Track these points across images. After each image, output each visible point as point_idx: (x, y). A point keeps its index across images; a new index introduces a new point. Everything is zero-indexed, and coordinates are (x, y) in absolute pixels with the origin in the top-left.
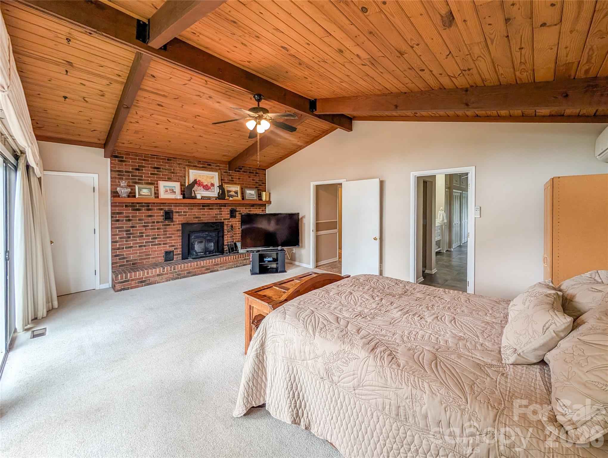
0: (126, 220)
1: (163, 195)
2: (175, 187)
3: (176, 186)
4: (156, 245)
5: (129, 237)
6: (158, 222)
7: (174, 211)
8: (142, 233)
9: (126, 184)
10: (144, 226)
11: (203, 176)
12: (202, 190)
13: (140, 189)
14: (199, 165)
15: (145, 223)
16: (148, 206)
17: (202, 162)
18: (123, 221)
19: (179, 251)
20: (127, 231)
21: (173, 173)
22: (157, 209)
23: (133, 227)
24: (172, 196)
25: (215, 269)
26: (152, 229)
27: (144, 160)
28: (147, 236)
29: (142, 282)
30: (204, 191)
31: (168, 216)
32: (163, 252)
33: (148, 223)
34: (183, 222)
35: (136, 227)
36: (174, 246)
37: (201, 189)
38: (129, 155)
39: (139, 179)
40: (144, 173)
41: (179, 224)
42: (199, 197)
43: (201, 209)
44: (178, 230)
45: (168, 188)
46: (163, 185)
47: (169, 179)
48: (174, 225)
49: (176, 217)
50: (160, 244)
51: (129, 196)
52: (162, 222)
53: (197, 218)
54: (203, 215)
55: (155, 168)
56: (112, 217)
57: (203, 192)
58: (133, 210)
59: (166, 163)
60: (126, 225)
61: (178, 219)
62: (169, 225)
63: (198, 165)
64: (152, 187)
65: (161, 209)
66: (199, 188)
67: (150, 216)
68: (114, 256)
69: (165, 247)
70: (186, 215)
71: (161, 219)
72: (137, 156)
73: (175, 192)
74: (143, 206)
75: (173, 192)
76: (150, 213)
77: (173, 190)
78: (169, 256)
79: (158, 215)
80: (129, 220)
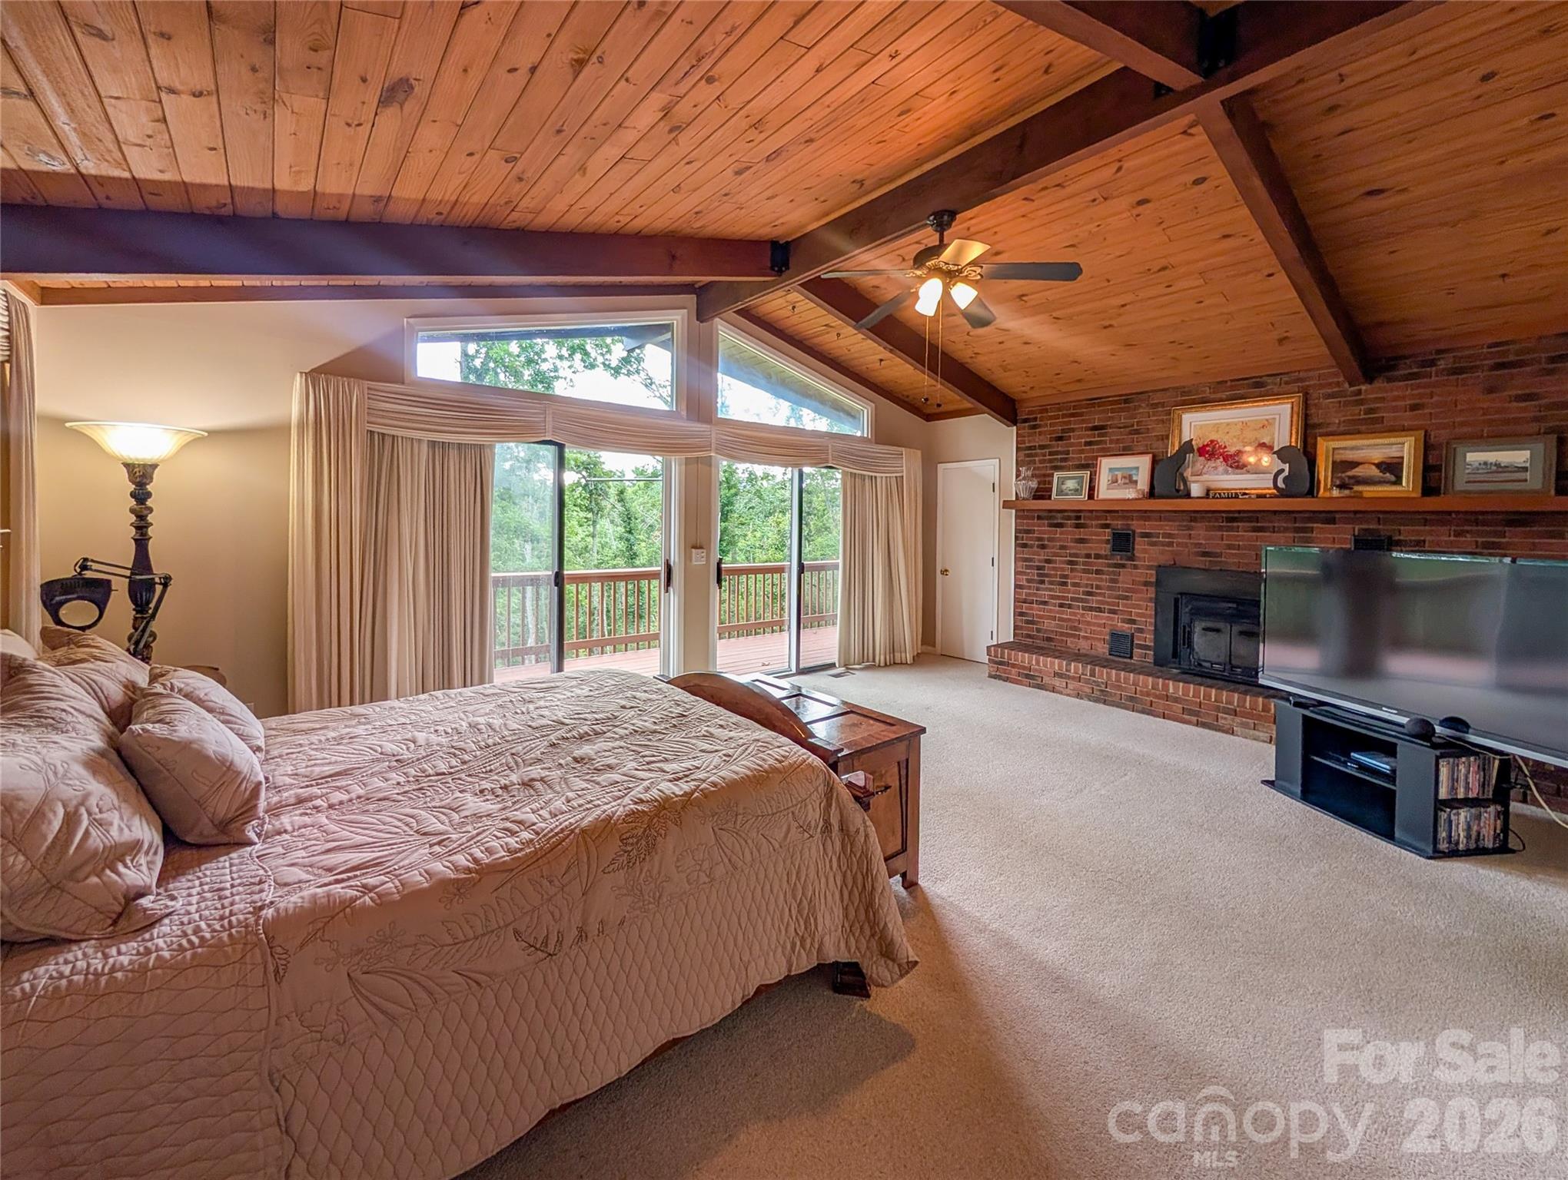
0: (1038, 546)
1: (1104, 492)
2: (1137, 468)
3: (1141, 465)
4: (1091, 609)
5: (1042, 582)
6: (1098, 556)
7: (1138, 531)
8: (1066, 577)
9: (1029, 473)
10: (1071, 563)
11: (1228, 424)
12: (1221, 469)
13: (1062, 481)
14: (1218, 396)
15: (1071, 555)
16: (1077, 517)
17: (1229, 383)
18: (1032, 546)
19: (1149, 639)
20: (1039, 568)
21: (1137, 432)
22: (1097, 526)
23: (1048, 561)
24: (1130, 494)
25: (1221, 722)
26: (1085, 571)
27: (1073, 415)
28: (1075, 585)
29: (1027, 676)
30: (1227, 473)
31: (1123, 542)
32: (1107, 630)
33: (1076, 555)
34: (1162, 563)
35: (1055, 562)
36: (1133, 622)
37: (1216, 468)
38: (1046, 411)
39: (1062, 460)
40: (1072, 445)
41: (1149, 568)
42: (1196, 490)
43: (1220, 528)
44: (1146, 584)
45: (1119, 474)
46: (1107, 465)
47: (1127, 451)
48: (1136, 567)
49: (1140, 545)
50: (1100, 610)
51: (1036, 497)
52: (1106, 557)
53: (1205, 554)
54: (1230, 547)
55: (1095, 428)
56: (1016, 538)
57: (1226, 477)
58: (1051, 525)
59: (1122, 410)
60: (1040, 557)
61: (1147, 554)
62: (1123, 566)
63: (1213, 396)
64: (1086, 474)
65: (1107, 526)
66: (1211, 464)
67: (1082, 541)
68: (1019, 614)
69: (1112, 619)
70: (1170, 544)
71: (1105, 549)
72: (1059, 410)
73: (1136, 482)
74: (1069, 518)
75: (1131, 481)
76: (1082, 533)
77: (1130, 476)
78: (1121, 647)
79: (1100, 540)
80: (1043, 547)
